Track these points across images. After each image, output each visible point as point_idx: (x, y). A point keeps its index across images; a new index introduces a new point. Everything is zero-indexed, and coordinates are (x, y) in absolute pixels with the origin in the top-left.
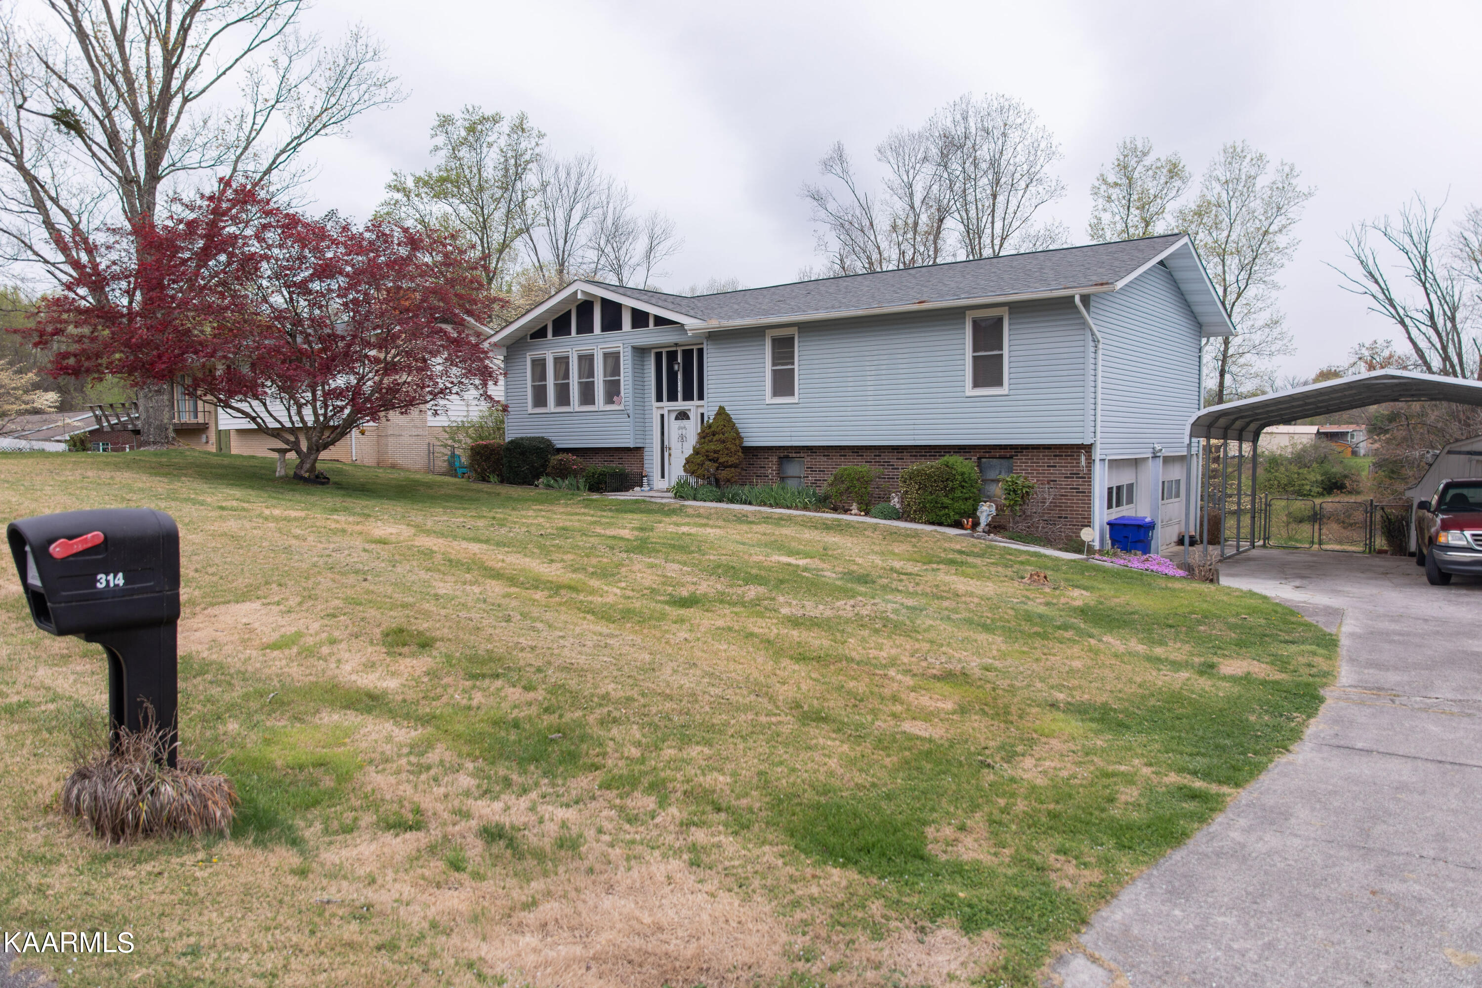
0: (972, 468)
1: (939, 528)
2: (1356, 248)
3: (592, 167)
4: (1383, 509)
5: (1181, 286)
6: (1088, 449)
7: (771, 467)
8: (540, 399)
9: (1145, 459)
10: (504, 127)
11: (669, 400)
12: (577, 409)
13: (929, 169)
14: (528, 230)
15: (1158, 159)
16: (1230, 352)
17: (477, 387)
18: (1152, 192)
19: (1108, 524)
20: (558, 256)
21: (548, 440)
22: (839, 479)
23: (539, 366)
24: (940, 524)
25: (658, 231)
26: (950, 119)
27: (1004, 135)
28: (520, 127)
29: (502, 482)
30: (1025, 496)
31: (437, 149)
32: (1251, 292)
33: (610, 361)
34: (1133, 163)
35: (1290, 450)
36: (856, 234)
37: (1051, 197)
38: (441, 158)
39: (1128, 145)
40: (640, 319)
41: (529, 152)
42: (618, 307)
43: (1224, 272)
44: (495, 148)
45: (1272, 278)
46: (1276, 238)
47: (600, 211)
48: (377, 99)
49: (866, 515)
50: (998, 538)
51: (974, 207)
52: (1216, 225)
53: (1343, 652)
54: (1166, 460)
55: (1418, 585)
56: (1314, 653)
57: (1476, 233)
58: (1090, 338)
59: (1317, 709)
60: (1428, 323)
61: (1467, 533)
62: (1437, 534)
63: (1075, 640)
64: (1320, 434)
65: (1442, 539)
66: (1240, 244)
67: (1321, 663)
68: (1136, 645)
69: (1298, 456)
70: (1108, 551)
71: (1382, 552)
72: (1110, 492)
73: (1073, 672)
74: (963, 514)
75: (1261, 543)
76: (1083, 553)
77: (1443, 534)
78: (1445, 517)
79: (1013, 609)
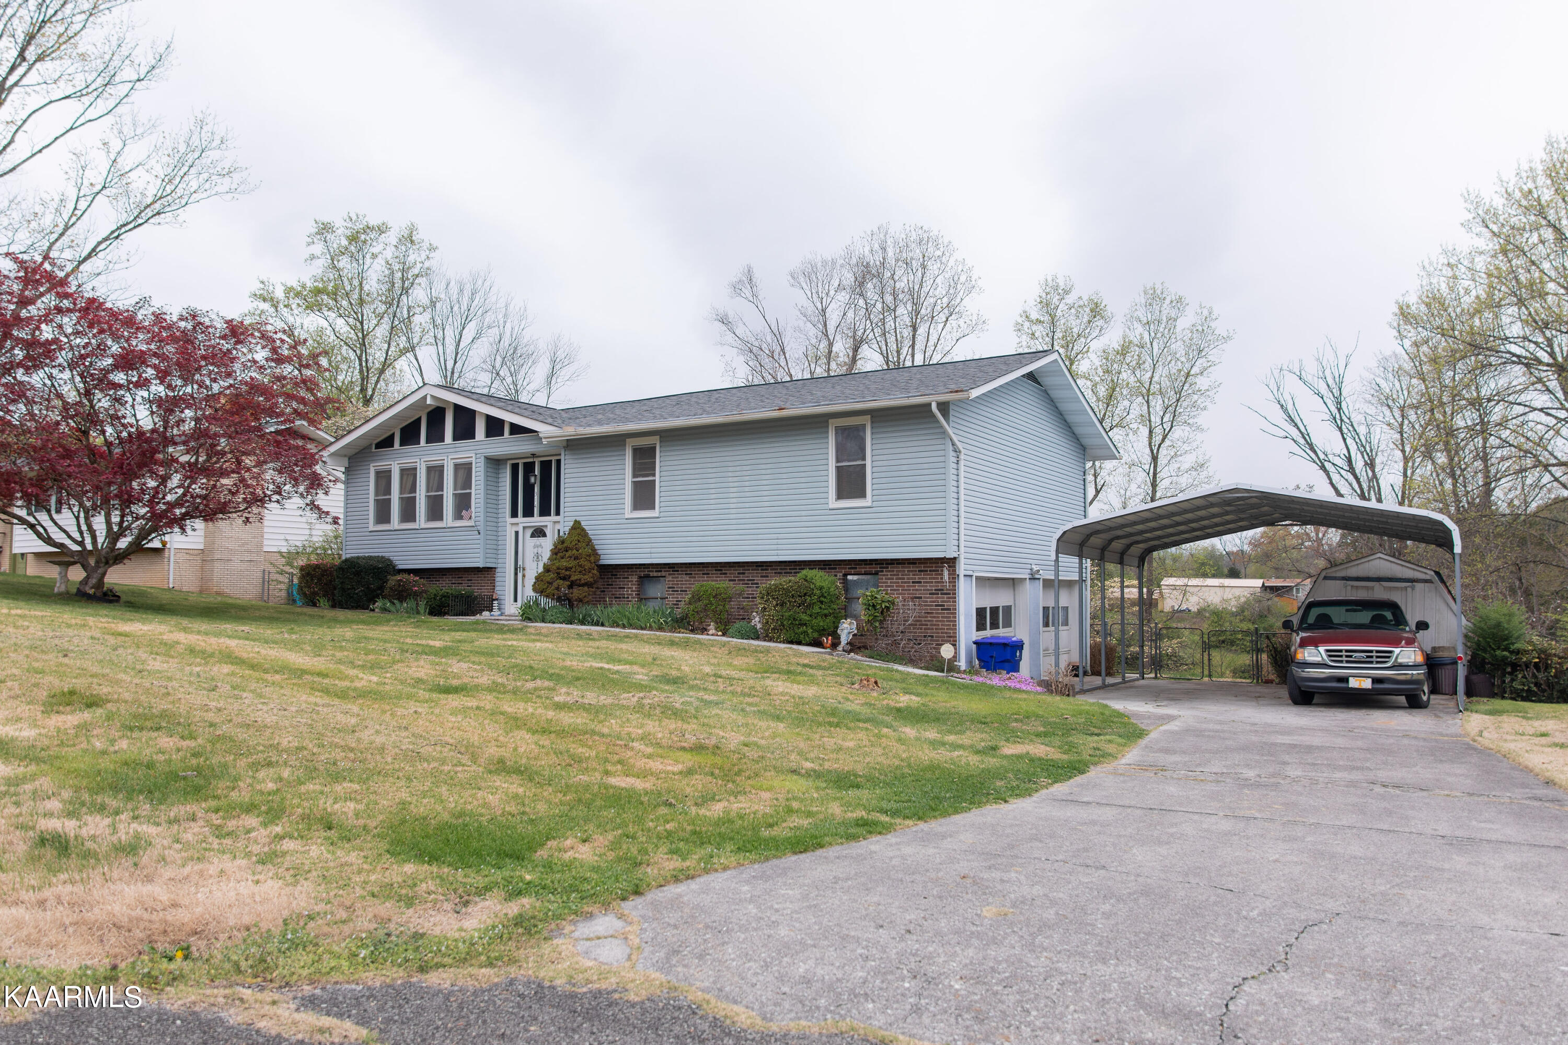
0: (833, 583)
1: (795, 647)
2: (1275, 392)
3: (487, 284)
4: (1268, 637)
5: (1059, 406)
6: (951, 562)
7: (631, 586)
8: (383, 515)
9: (1022, 580)
10: (392, 237)
11: (525, 515)
12: (423, 525)
13: (843, 297)
14: (413, 349)
15: (1080, 298)
16: (1159, 492)
17: (302, 495)
18: (1075, 330)
19: (975, 643)
20: (446, 377)
21: (389, 560)
22: (696, 598)
23: (384, 478)
24: (799, 643)
25: (560, 354)
26: (867, 249)
27: (924, 267)
28: (409, 239)
29: (333, 606)
30: (886, 612)
31: (313, 257)
32: (1178, 433)
33: (461, 473)
34: (1055, 300)
35: (1233, 603)
36: (766, 361)
37: (974, 331)
38: (319, 267)
39: (1050, 279)
40: (495, 427)
41: (419, 266)
42: (472, 413)
43: (1149, 413)
44: (380, 261)
45: (1196, 420)
46: (1197, 380)
47: (495, 331)
48: (219, 189)
49: (724, 635)
50: (859, 657)
51: (893, 338)
52: (1139, 365)
53: (1143, 742)
54: (1048, 584)
55: (1281, 704)
56: (1110, 741)
57: (1386, 379)
58: (951, 448)
59: (1070, 778)
60: (1347, 468)
61: (1322, 649)
62: (1295, 652)
63: (867, 729)
64: (1264, 587)
65: (1299, 656)
66: (1163, 385)
67: (1111, 748)
68: (932, 734)
69: (1242, 610)
70: (971, 671)
71: (1271, 682)
72: (980, 612)
73: (840, 749)
74: (823, 632)
75: (1153, 675)
76: (942, 671)
77: (1300, 650)
78: (1304, 635)
79: (823, 706)
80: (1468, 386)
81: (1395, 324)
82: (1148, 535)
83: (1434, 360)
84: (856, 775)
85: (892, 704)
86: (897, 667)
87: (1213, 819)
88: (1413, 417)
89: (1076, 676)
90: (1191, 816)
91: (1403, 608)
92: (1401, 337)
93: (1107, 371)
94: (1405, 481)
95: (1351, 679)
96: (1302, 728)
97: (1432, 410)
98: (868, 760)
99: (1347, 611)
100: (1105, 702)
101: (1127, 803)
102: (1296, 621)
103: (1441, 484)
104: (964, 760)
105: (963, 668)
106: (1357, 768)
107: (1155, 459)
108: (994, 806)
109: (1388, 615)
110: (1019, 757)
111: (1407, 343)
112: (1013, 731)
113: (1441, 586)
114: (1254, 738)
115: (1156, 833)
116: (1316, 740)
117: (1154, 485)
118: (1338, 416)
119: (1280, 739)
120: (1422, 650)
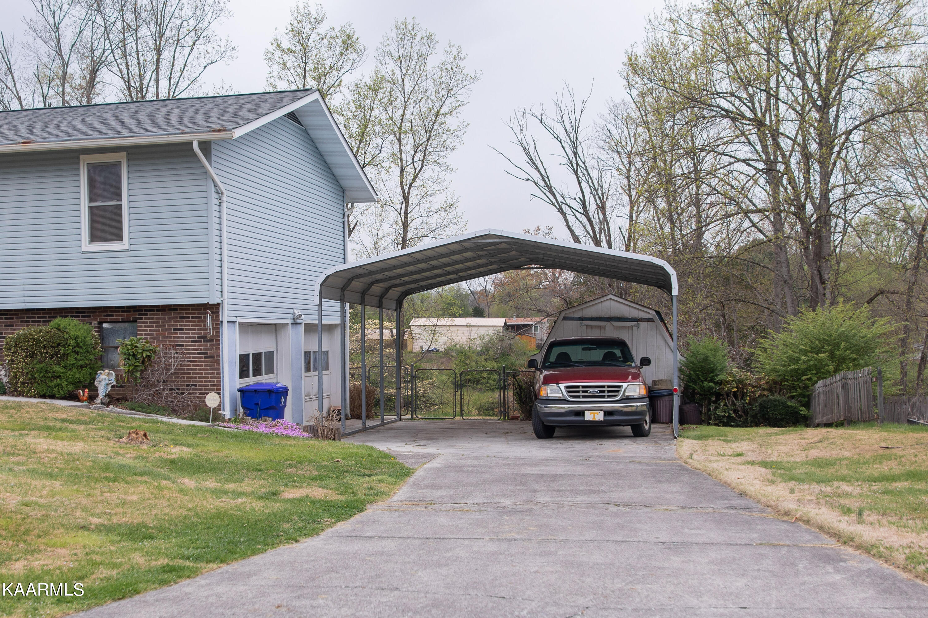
0: (89, 331)
1: (49, 401)
2: (519, 135)
4: (514, 376)
5: (319, 146)
6: (215, 308)
9: (284, 325)
13: (79, 12)
15: (332, 28)
16: (409, 235)
18: (328, 62)
19: (239, 390)
24: (53, 397)
30: (147, 361)
32: (428, 172)
34: (307, 29)
35: (478, 342)
37: (222, 57)
43: (401, 151)
45: (445, 160)
46: (446, 120)
50: (119, 410)
51: (136, 61)
52: (391, 101)
53: (411, 480)
54: (310, 328)
55: (527, 439)
56: (381, 481)
57: (616, 126)
58: (213, 189)
59: (351, 516)
60: (581, 211)
61: (562, 386)
62: (540, 388)
63: (146, 482)
64: (506, 326)
65: (543, 393)
66: (414, 123)
67: (383, 487)
68: (211, 483)
69: (486, 349)
70: (235, 419)
71: (514, 418)
72: (244, 359)
73: (124, 503)
74: (79, 384)
75: (409, 416)
76: (207, 420)
77: (543, 388)
78: (547, 373)
79: (94, 461)
80: (684, 137)
81: (625, 74)
82: (406, 279)
83: (657, 111)
84: (147, 528)
85: (165, 456)
86: (160, 418)
87: (481, 543)
88: (639, 165)
89: (340, 420)
90: (462, 541)
91: (630, 345)
92: (630, 86)
93: (361, 108)
94: (630, 226)
95: (586, 412)
96: (547, 460)
97: (655, 159)
98: (154, 512)
99: (584, 349)
100: (370, 444)
101: (405, 534)
102: (539, 359)
103: (661, 228)
104: (248, 507)
105: (228, 417)
106: (594, 492)
107: (406, 198)
108: (287, 546)
109: (618, 352)
110: (301, 500)
111: (635, 93)
112: (290, 476)
113: (661, 324)
114: (508, 471)
115: (435, 558)
116: (560, 470)
117: (405, 225)
118: (574, 160)
119: (529, 470)
120: (645, 384)
